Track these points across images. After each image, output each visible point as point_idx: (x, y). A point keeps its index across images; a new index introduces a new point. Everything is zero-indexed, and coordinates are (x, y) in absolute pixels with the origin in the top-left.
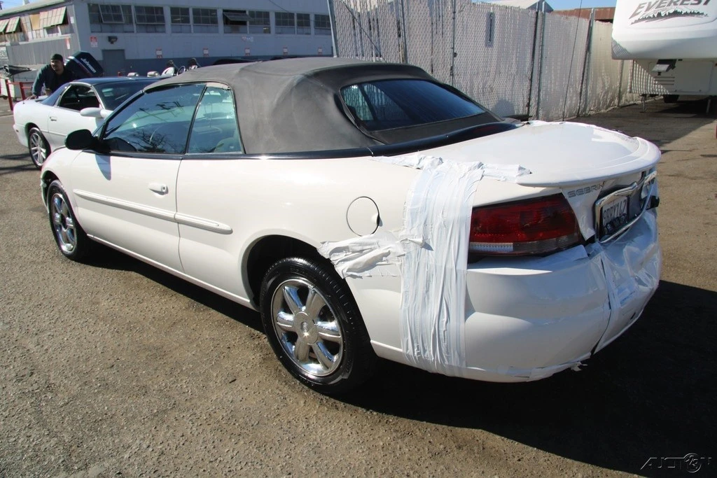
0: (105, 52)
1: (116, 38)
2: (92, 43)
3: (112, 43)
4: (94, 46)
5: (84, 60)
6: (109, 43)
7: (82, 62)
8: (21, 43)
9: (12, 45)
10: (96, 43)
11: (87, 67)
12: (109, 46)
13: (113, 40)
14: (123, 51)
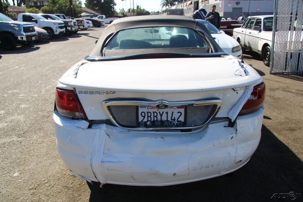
0: (233, 8)
1: (239, 3)
2: (229, 5)
3: (237, 5)
4: (230, 6)
5: (202, 12)
6: (236, 5)
7: (201, 13)
8: (207, 5)
9: (205, 5)
10: (231, 5)
11: (202, 15)
12: (236, 6)
13: (238, 3)
14: (241, 8)
